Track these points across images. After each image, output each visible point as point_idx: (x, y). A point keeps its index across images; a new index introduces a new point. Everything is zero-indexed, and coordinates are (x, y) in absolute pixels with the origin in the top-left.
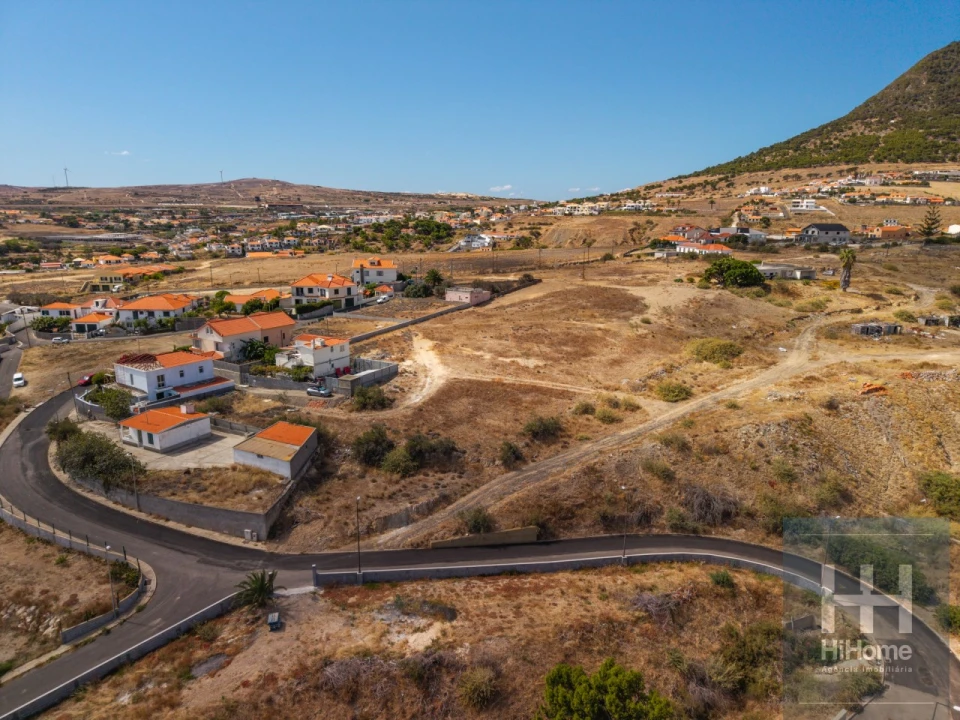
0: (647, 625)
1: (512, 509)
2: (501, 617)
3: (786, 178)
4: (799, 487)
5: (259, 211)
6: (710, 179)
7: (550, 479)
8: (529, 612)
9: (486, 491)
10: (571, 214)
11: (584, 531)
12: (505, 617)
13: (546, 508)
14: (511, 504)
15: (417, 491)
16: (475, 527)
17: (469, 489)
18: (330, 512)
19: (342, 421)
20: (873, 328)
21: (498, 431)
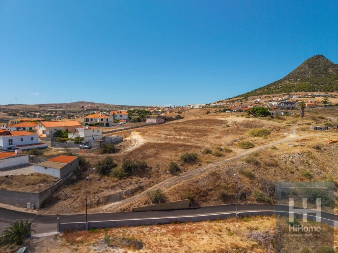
0: (259, 250)
1: (176, 192)
2: (171, 247)
3: (265, 97)
4: (315, 181)
5: (83, 111)
6: (239, 99)
7: (194, 178)
8: (187, 243)
9: (162, 185)
11: (213, 203)
12: (173, 247)
13: (193, 191)
14: (175, 189)
15: (126, 185)
16: (156, 200)
17: (153, 184)
18: (79, 195)
19: (93, 157)
20: (319, 128)
21: (168, 160)
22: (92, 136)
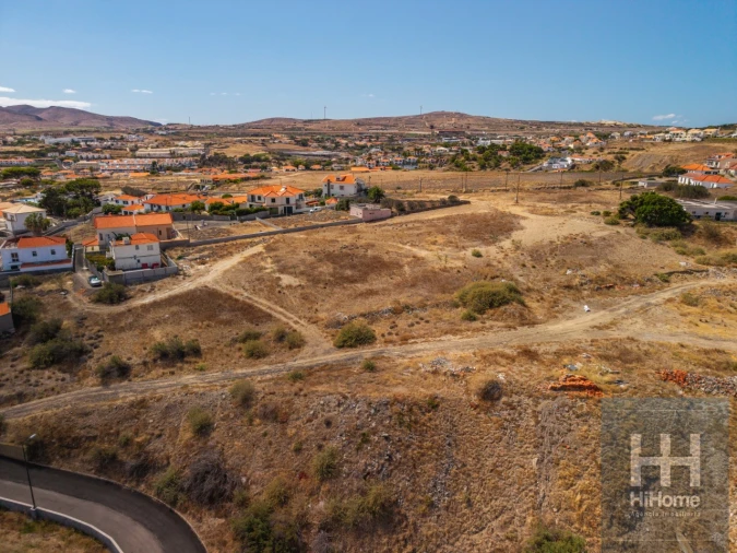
10: (670, 141)
22: (135, 257)
